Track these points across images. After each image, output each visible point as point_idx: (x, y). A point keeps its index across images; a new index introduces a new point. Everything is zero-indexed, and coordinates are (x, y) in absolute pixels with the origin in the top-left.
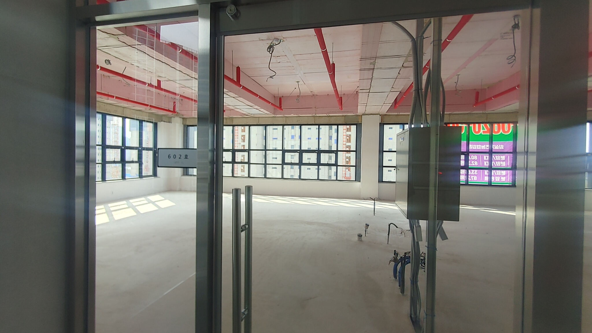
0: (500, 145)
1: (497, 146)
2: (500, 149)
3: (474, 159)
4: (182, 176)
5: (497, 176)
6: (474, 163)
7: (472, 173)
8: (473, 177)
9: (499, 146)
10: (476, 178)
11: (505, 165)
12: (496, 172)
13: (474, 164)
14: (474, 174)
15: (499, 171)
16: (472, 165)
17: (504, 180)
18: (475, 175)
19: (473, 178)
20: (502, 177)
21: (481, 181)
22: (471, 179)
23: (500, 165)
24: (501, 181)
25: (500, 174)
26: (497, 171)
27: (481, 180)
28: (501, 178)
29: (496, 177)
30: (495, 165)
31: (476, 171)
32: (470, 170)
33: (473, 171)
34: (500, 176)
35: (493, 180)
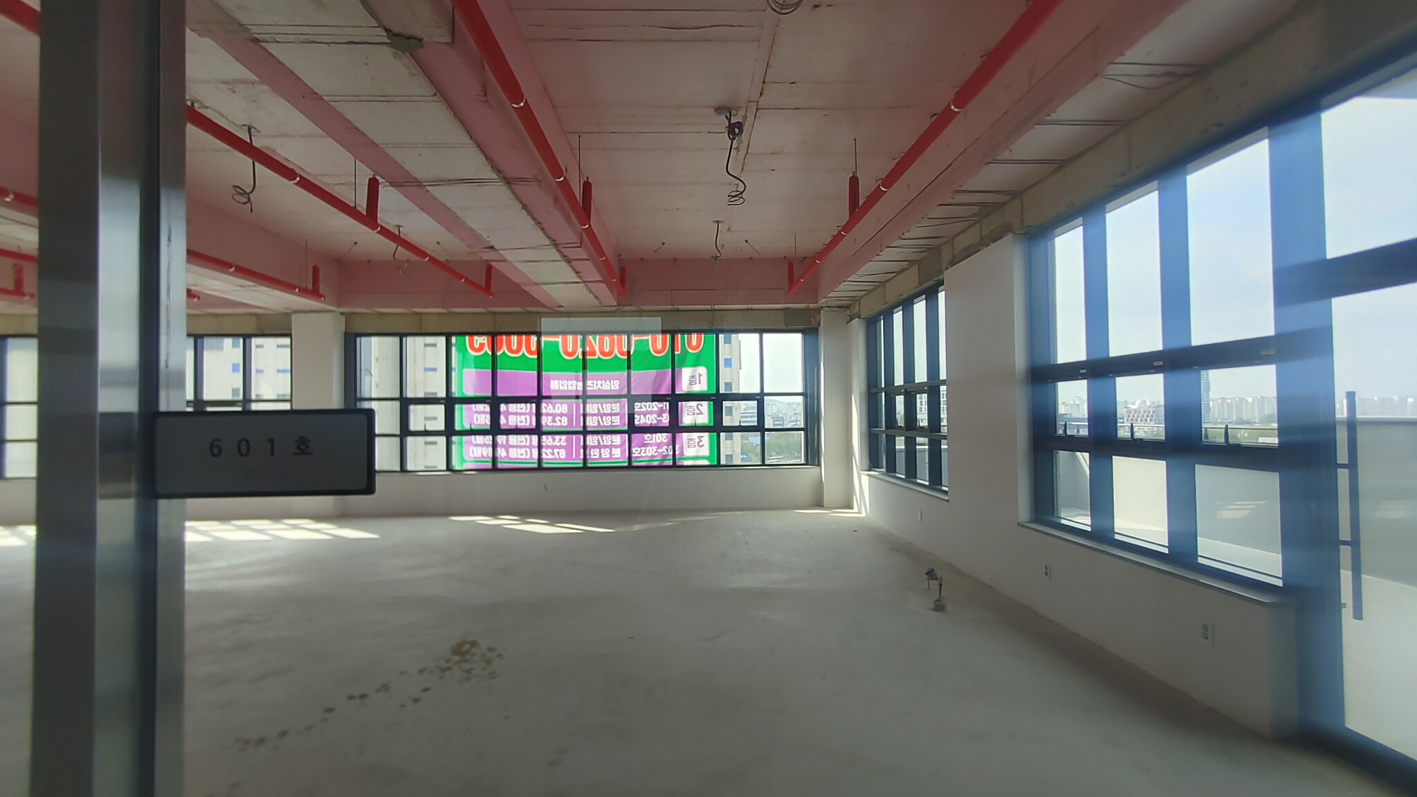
0: (612, 381)
1: (608, 382)
2: (612, 388)
3: (561, 412)
5: (605, 447)
6: (560, 421)
7: (556, 442)
8: (558, 450)
9: (610, 382)
10: (563, 454)
11: (620, 422)
12: (602, 438)
13: (559, 424)
14: (559, 444)
15: (609, 436)
17: (619, 456)
18: (560, 447)
19: (558, 453)
20: (613, 449)
21: (573, 459)
22: (554, 457)
23: (610, 424)
24: (613, 456)
25: (610, 443)
26: (604, 437)
27: (574, 457)
28: (611, 452)
29: (602, 450)
30: (602, 424)
31: (564, 437)
32: (550, 437)
33: (557, 437)
34: (611, 447)
35: (597, 457)
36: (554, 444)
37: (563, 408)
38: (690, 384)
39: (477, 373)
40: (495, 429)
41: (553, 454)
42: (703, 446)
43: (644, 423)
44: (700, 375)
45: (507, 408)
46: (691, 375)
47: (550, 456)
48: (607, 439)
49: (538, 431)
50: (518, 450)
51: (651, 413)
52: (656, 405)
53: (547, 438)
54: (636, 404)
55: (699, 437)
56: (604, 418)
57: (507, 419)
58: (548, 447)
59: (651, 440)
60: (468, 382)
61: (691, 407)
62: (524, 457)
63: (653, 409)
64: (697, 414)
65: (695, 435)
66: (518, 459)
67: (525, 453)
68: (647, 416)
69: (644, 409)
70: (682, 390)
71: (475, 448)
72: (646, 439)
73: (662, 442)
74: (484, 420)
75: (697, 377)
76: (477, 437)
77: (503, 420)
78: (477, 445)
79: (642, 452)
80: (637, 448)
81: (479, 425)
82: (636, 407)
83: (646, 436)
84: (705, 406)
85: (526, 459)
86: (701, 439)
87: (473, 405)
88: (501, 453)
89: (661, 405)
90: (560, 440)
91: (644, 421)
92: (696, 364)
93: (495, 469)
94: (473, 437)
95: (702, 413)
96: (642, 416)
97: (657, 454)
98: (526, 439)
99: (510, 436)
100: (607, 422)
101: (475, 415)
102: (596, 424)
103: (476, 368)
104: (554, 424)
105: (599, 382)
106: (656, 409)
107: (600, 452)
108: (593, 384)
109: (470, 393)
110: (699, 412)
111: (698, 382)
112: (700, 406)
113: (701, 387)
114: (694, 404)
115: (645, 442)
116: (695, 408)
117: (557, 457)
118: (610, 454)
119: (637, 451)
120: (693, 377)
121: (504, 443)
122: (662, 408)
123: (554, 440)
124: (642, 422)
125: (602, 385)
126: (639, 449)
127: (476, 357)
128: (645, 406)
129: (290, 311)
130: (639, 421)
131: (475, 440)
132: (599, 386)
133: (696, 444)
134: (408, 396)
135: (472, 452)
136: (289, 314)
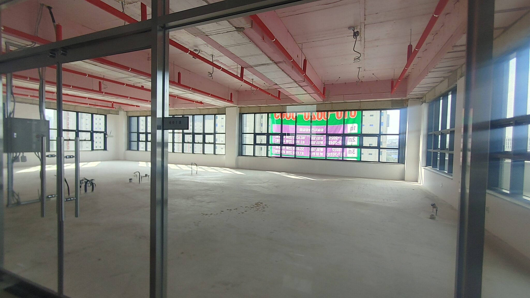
0: (321, 129)
1: (319, 129)
2: (321, 131)
4: (126, 150)
5: (317, 152)
6: (302, 142)
7: (301, 149)
8: (301, 152)
10: (303, 153)
11: (323, 143)
13: (302, 143)
14: (302, 150)
15: (319, 148)
16: (301, 143)
17: (322, 155)
18: (302, 151)
19: (301, 153)
20: (320, 153)
22: (300, 154)
23: (319, 144)
24: (320, 155)
25: (319, 151)
26: (317, 148)
27: (306, 155)
28: (319, 153)
29: (316, 153)
30: (317, 144)
31: (303, 148)
32: (299, 147)
33: (301, 148)
34: (319, 152)
35: (315, 155)
37: (303, 138)
38: (351, 130)
39: (277, 125)
40: (282, 144)
41: (300, 153)
42: (355, 153)
43: (332, 144)
44: (355, 127)
45: (286, 137)
46: (351, 127)
47: (299, 154)
48: (318, 149)
49: (295, 145)
50: (288, 151)
51: (335, 140)
52: (337, 138)
53: (298, 148)
54: (329, 137)
55: (353, 150)
56: (318, 142)
57: (286, 141)
58: (298, 151)
59: (335, 150)
60: (274, 128)
61: (350, 139)
62: (290, 154)
63: (336, 139)
64: (353, 141)
65: (352, 149)
66: (288, 154)
67: (291, 153)
68: (333, 142)
69: (332, 139)
70: (348, 132)
71: (275, 150)
72: (333, 149)
73: (339, 151)
74: (278, 141)
75: (354, 128)
76: (276, 146)
77: (284, 141)
78: (276, 149)
79: (331, 154)
80: (329, 153)
81: (277, 142)
82: (329, 138)
83: (333, 148)
84: (356, 138)
85: (291, 154)
86: (354, 150)
87: (275, 136)
88: (283, 152)
89: (339, 138)
90: (302, 148)
91: (332, 143)
92: (353, 123)
93: (281, 157)
94: (275, 146)
95: (355, 141)
96: (332, 142)
97: (337, 155)
98: (291, 148)
99: (286, 147)
100: (318, 143)
101: (276, 139)
102: (315, 144)
103: (277, 124)
104: (300, 143)
105: (316, 129)
106: (337, 139)
107: (316, 154)
108: (314, 129)
109: (274, 132)
110: (354, 140)
112: (354, 139)
113: (355, 131)
114: (352, 137)
115: (332, 151)
116: (352, 139)
117: (301, 154)
118: (319, 154)
119: (329, 154)
120: (352, 127)
121: (285, 149)
122: (339, 139)
123: (300, 149)
124: (331, 143)
125: (317, 130)
126: (330, 153)
127: (276, 120)
128: (333, 138)
129: (225, 107)
130: (330, 143)
131: (276, 147)
132: (316, 130)
133: (352, 153)
134: (256, 133)
135: (274, 151)
136: (225, 108)
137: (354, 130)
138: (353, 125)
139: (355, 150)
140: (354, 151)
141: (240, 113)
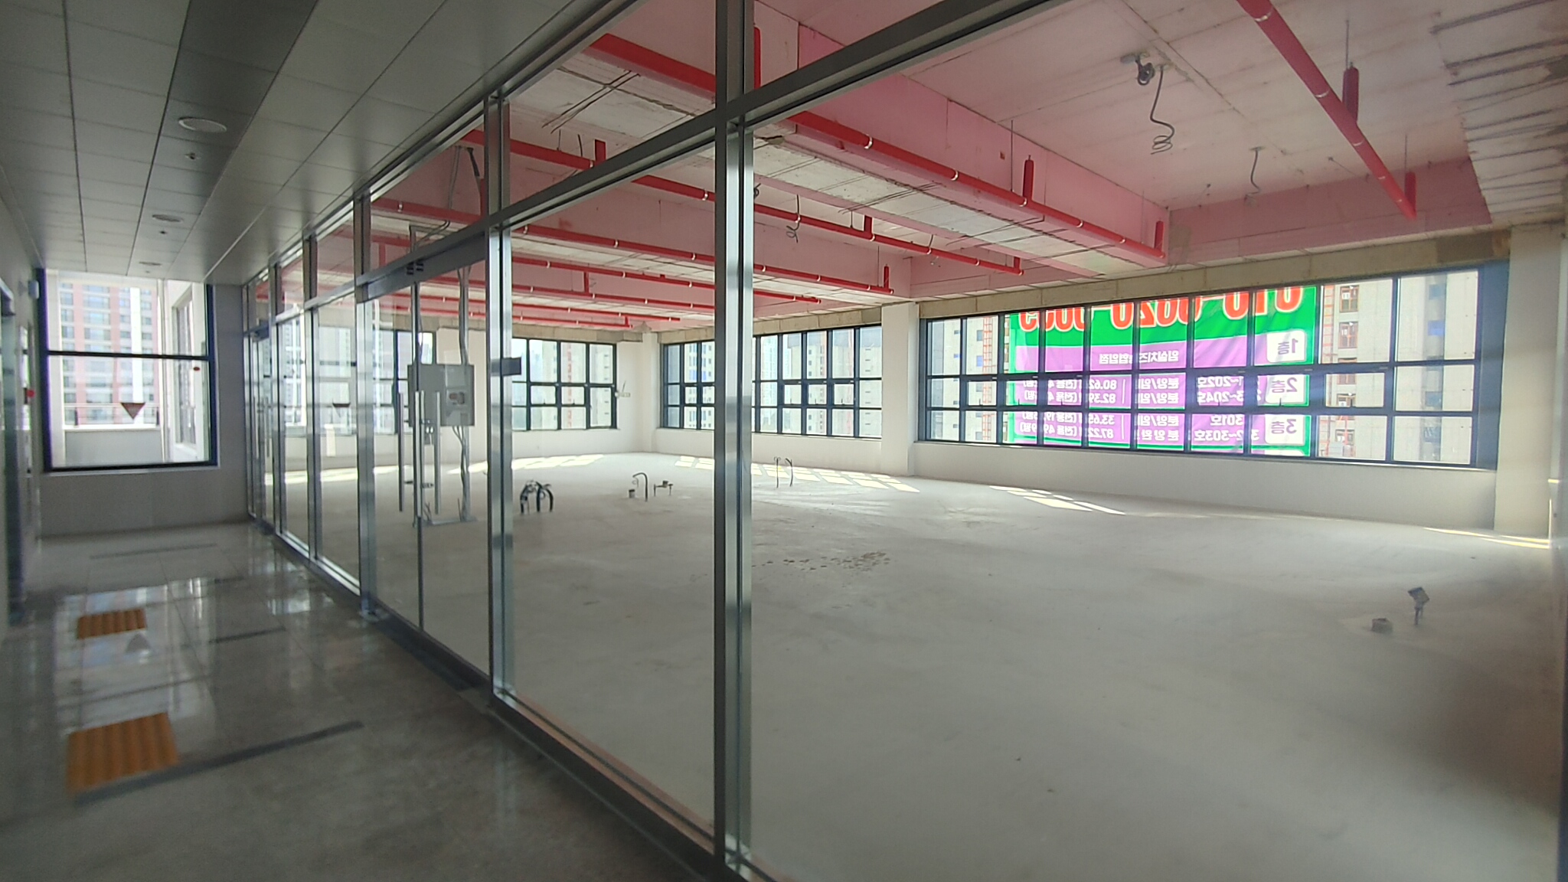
0: (1170, 352)
1: (1165, 353)
2: (1168, 361)
3: (1110, 389)
4: (657, 428)
5: (1159, 428)
6: (1108, 398)
7: (1103, 420)
8: (1105, 430)
9: (1167, 353)
10: (1112, 433)
11: (1179, 400)
12: (1155, 418)
13: (1106, 401)
14: (1106, 423)
15: (1164, 416)
16: (1104, 402)
17: (1175, 439)
18: (1108, 426)
19: (1106, 433)
20: (1170, 432)
21: (1123, 441)
22: (1101, 437)
23: (1165, 402)
24: (1169, 440)
25: (1165, 424)
27: (1123, 438)
28: (1167, 434)
29: (1156, 432)
30: (1155, 402)
31: (1111, 416)
32: (1096, 414)
33: (1105, 416)
34: (1166, 428)
35: (1150, 439)
36: (1101, 423)
37: (1112, 384)
38: (1279, 353)
39: (1028, 349)
40: (1042, 406)
41: (1100, 433)
42: (1295, 431)
43: (1211, 402)
44: (1294, 341)
45: (1055, 384)
46: (1281, 342)
47: (1098, 436)
48: (1162, 419)
49: (1083, 408)
50: (1063, 427)
51: (1222, 389)
52: (1229, 381)
53: (1094, 417)
54: (1199, 379)
55: (1289, 421)
56: (1158, 395)
57: (1055, 396)
58: (1094, 426)
59: (1221, 422)
60: (1021, 358)
61: (1278, 382)
62: (1071, 434)
63: (1224, 385)
64: (1288, 391)
65: (1283, 418)
66: (1064, 436)
67: (1072, 431)
68: (1215, 394)
69: (1212, 385)
70: (1268, 361)
71: (1025, 424)
72: (1213, 420)
73: (1235, 425)
74: (1032, 397)
75: (1290, 344)
76: (1027, 413)
77: (1050, 397)
78: (1025, 421)
79: (1207, 437)
80: (1200, 432)
81: (1028, 400)
82: (1199, 382)
83: (1213, 417)
84: (1300, 380)
85: (1072, 437)
86: (1293, 422)
87: (1024, 382)
88: (1048, 429)
89: (1237, 380)
90: (1108, 418)
91: (1212, 399)
92: (1290, 327)
93: (1040, 445)
94: (1022, 412)
95: (1295, 390)
96: (1209, 394)
97: (1227, 439)
98: (1073, 416)
99: (1058, 413)
100: (1161, 401)
101: (1026, 391)
102: (1148, 402)
103: (1028, 345)
104: (1102, 402)
105: (1154, 354)
106: (1228, 384)
107: (1153, 434)
108: (1147, 356)
109: (1021, 370)
110: (1290, 388)
111: (1290, 350)
112: (1292, 382)
113: (1299, 355)
114: (1284, 378)
115: (1212, 424)
116: (1286, 383)
117: (1105, 437)
118: (1166, 436)
119: (1200, 434)
120: (1284, 344)
121: (1053, 419)
122: (1238, 383)
124: (1208, 400)
125: (1157, 357)
126: (1203, 433)
127: (1027, 333)
128: (1214, 382)
129: (880, 305)
130: (1205, 399)
131: (1025, 415)
132: (1154, 358)
133: (1285, 430)
134: (967, 374)
135: (1021, 427)
136: (881, 307)
137: (1294, 351)
138: (1287, 337)
139: (1295, 420)
140: (1293, 425)
141: (920, 319)
